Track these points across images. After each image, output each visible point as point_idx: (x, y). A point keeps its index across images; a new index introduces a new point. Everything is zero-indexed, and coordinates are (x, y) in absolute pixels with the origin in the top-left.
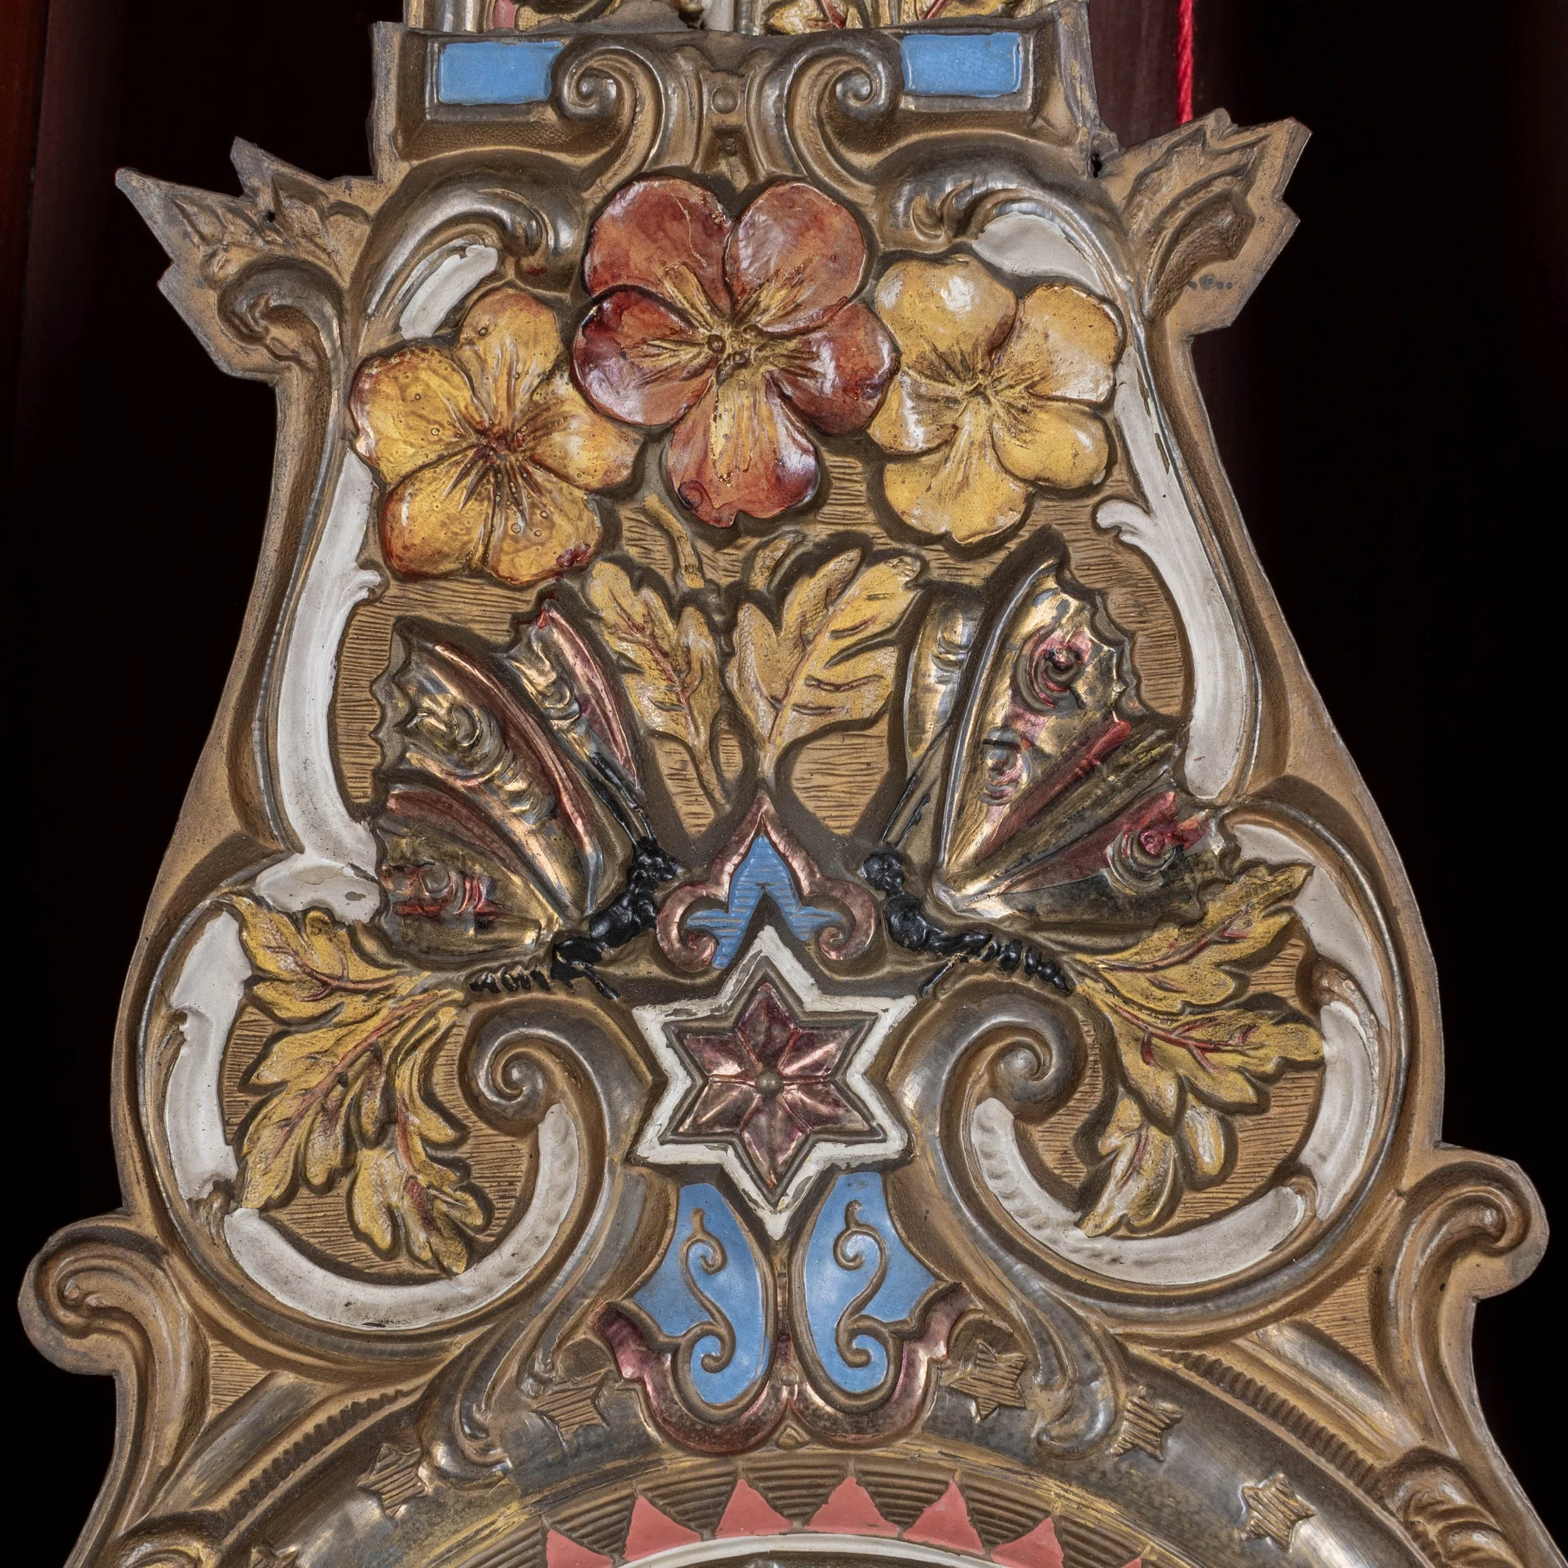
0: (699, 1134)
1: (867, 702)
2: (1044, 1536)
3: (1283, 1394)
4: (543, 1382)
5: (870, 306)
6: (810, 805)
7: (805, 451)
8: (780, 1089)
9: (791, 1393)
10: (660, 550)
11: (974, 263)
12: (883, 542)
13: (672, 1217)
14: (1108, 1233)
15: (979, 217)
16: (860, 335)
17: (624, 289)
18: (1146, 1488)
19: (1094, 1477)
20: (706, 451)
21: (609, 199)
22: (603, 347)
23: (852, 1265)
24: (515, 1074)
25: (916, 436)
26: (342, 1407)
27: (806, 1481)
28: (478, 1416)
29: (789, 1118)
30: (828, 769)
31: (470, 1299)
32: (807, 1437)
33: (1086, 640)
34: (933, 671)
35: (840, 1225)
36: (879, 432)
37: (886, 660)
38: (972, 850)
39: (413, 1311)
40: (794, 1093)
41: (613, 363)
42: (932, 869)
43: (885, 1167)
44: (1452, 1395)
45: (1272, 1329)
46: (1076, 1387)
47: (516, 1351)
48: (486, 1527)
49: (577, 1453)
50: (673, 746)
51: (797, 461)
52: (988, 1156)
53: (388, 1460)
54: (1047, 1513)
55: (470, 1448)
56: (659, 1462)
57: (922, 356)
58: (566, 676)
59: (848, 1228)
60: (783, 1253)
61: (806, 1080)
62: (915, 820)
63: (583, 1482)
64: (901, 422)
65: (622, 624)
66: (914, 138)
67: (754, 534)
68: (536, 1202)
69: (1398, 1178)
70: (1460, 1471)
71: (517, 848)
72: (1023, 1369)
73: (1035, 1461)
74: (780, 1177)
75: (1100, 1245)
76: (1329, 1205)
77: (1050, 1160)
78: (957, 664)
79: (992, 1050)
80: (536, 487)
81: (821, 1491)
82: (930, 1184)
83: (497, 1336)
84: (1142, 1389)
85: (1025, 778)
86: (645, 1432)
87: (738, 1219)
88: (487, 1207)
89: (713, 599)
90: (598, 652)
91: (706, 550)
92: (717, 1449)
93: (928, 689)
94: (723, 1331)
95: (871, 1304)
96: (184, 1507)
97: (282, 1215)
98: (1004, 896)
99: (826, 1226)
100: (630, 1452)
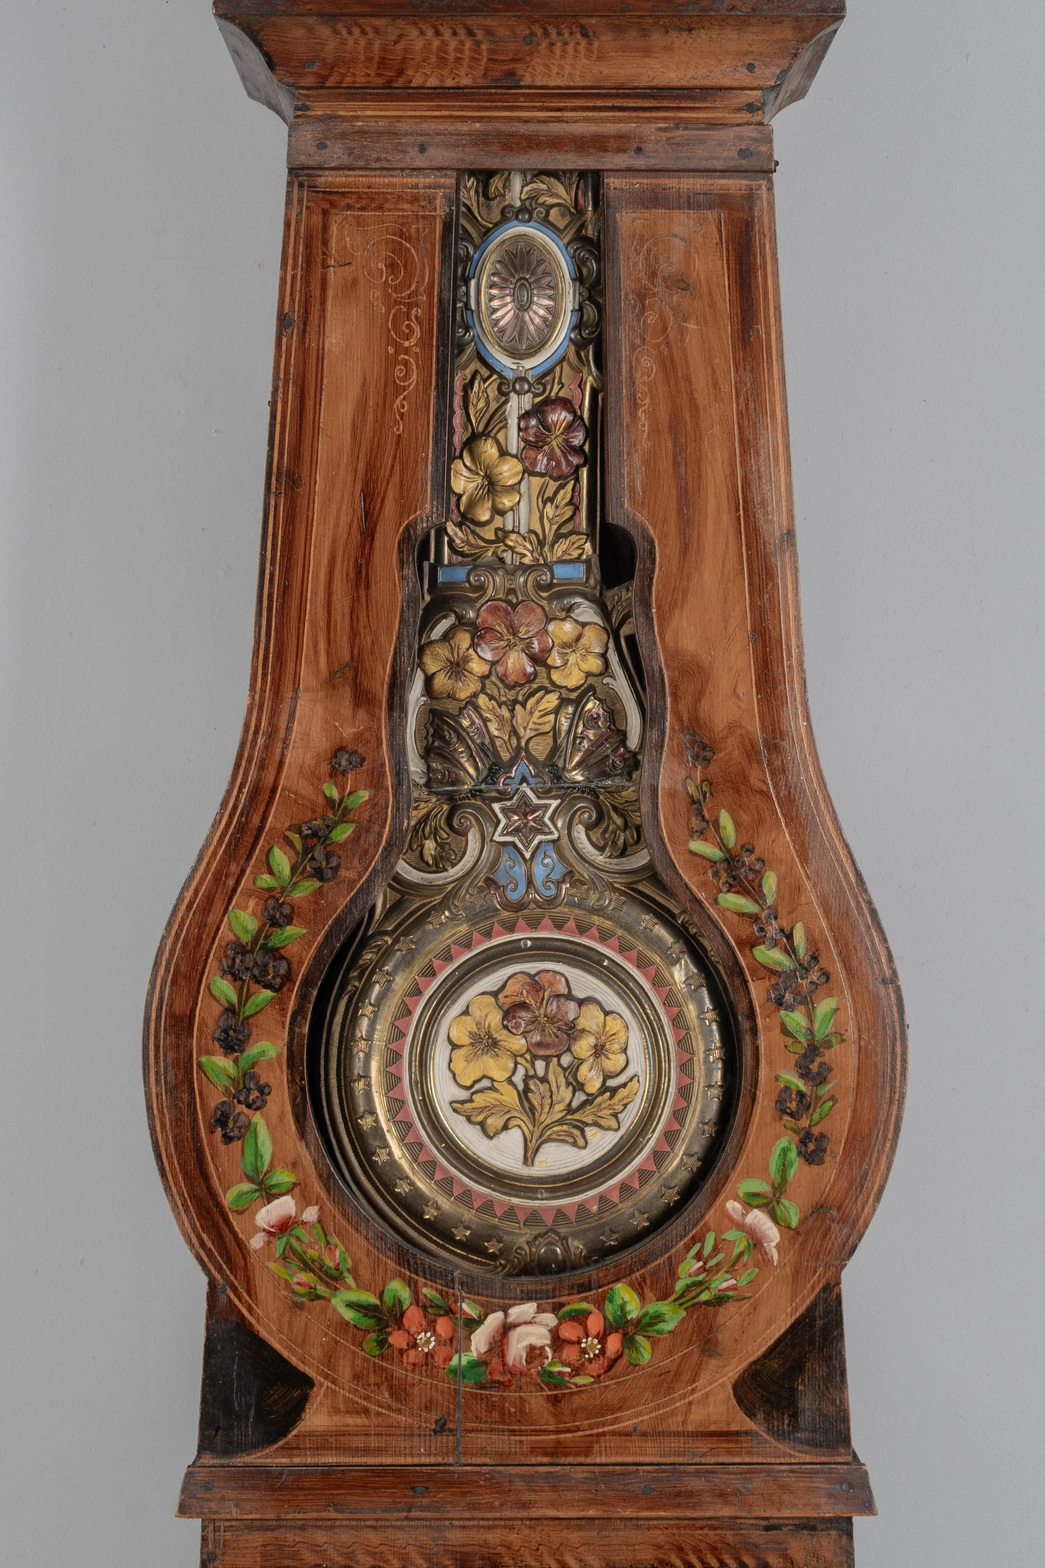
0: (508, 834)
1: (548, 728)
2: (594, 931)
4: (472, 895)
5: (546, 631)
6: (534, 753)
7: (531, 666)
8: (528, 823)
9: (532, 896)
10: (495, 691)
11: (572, 620)
12: (551, 688)
13: (502, 854)
14: (609, 857)
15: (573, 608)
16: (545, 638)
17: (486, 628)
18: (619, 917)
19: (606, 915)
20: (507, 667)
21: (482, 606)
22: (481, 642)
23: (546, 866)
24: (462, 821)
25: (558, 662)
26: (421, 903)
27: (536, 918)
28: (456, 904)
29: (530, 829)
30: (538, 744)
31: (453, 876)
32: (536, 907)
33: (601, 712)
34: (563, 719)
35: (543, 856)
36: (549, 661)
37: (552, 717)
39: (439, 879)
40: (532, 823)
41: (484, 645)
42: (564, 768)
43: (554, 841)
46: (602, 893)
47: (464, 888)
48: (458, 930)
49: (480, 912)
50: (500, 739)
51: (530, 670)
52: (579, 839)
53: (434, 915)
54: (595, 924)
55: (454, 911)
56: (500, 914)
57: (560, 643)
58: (473, 723)
59: (545, 856)
60: (529, 863)
61: (534, 820)
64: (555, 659)
65: (487, 709)
66: (557, 589)
67: (519, 687)
68: (468, 852)
71: (462, 765)
72: (588, 890)
73: (592, 912)
74: (528, 844)
75: (607, 860)
77: (594, 840)
79: (579, 812)
80: (465, 676)
81: (539, 921)
82: (565, 845)
83: (460, 884)
84: (617, 894)
86: (497, 907)
87: (518, 855)
88: (456, 855)
89: (509, 703)
90: (481, 716)
91: (507, 691)
92: (514, 910)
94: (515, 882)
95: (551, 875)
96: (383, 929)
99: (540, 856)
100: (493, 911)
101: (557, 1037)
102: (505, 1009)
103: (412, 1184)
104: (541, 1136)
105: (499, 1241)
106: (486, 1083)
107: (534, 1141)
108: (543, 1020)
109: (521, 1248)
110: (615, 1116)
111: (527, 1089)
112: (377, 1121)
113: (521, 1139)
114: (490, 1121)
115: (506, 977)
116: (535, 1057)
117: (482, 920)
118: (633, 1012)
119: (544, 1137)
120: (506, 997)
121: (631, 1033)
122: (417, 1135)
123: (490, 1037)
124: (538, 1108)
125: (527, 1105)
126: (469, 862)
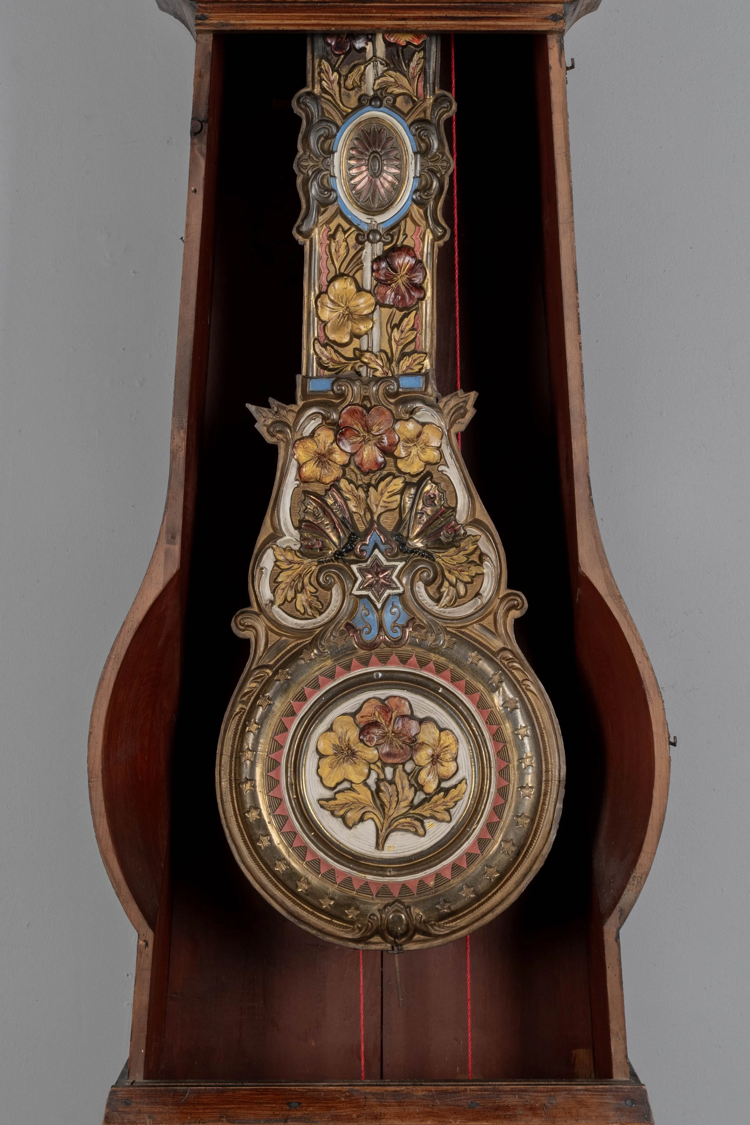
0: (364, 589)
1: (395, 505)
2: (432, 665)
3: (477, 637)
4: (335, 637)
5: (394, 429)
6: (384, 525)
7: (382, 457)
8: (379, 580)
9: (383, 638)
10: (354, 476)
11: (414, 421)
12: (397, 474)
13: (358, 606)
14: (443, 607)
15: (415, 412)
16: (392, 435)
17: (346, 427)
18: (451, 654)
19: (441, 653)
20: (363, 457)
21: (343, 409)
22: (343, 438)
23: (394, 614)
24: (328, 578)
25: (403, 454)
26: (295, 644)
27: (385, 655)
28: (322, 644)
29: (381, 585)
30: (387, 518)
31: (320, 622)
32: (386, 646)
33: (437, 493)
34: (407, 499)
35: (391, 606)
36: (396, 453)
37: (398, 497)
38: (415, 533)
39: (309, 624)
40: (382, 581)
41: (344, 441)
42: (408, 537)
43: (400, 595)
44: (510, 637)
45: (475, 625)
46: (437, 636)
47: (329, 631)
48: (324, 665)
49: (342, 650)
50: (356, 514)
52: (419, 593)
53: (305, 652)
54: (432, 660)
55: (321, 649)
57: (404, 439)
58: (336, 501)
59: (393, 607)
60: (380, 611)
61: (384, 578)
62: (404, 528)
64: (400, 451)
65: (347, 491)
66: (402, 396)
67: (372, 473)
68: (332, 603)
69: (499, 595)
70: (511, 651)
72: (427, 633)
73: (429, 650)
74: (380, 597)
75: (441, 609)
76: (485, 601)
77: (431, 593)
78: (412, 498)
79: (420, 572)
80: (330, 465)
81: (388, 657)
82: (408, 598)
83: (325, 629)
84: (449, 636)
85: (425, 519)
86: (355, 646)
87: (372, 605)
88: (322, 605)
89: (364, 486)
90: (342, 496)
91: (362, 476)
92: (369, 649)
93: (407, 503)
94: (369, 627)
95: (398, 621)
96: (265, 663)
97: (282, 607)
98: (422, 543)
99: (389, 606)
100: (352, 650)
101: (402, 748)
102: (361, 726)
103: (288, 864)
104: (389, 826)
105: (357, 909)
106: (346, 785)
107: (384, 831)
108: (391, 735)
109: (373, 915)
110: (448, 810)
111: (378, 790)
112: (260, 814)
113: (374, 829)
114: (349, 815)
115: (362, 702)
116: (385, 764)
117: (343, 657)
118: (461, 728)
119: (393, 827)
120: (362, 717)
121: (460, 746)
122: (292, 825)
123: (350, 748)
124: (387, 804)
125: (378, 802)
126: (333, 611)
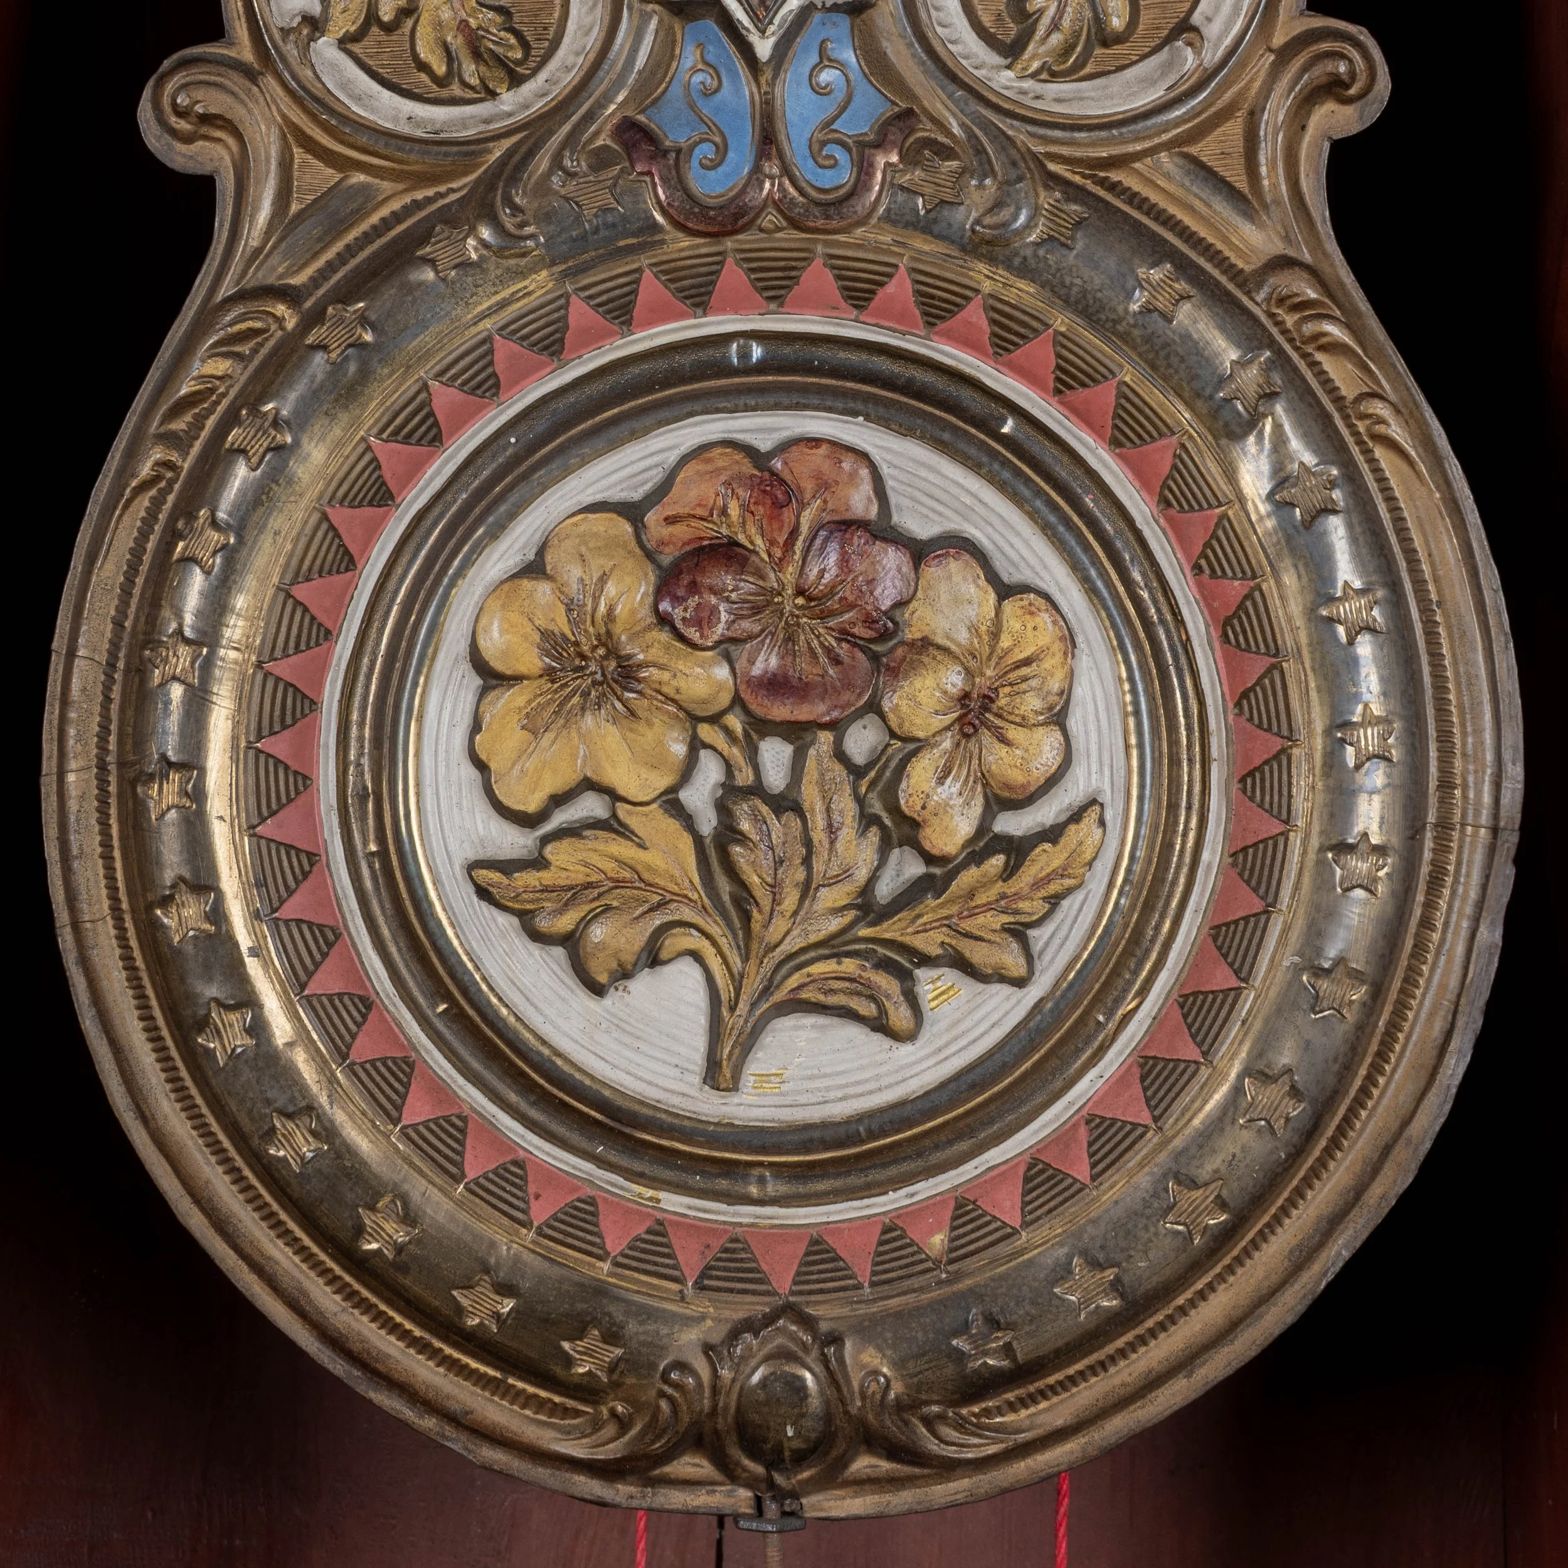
2: (975, 315)
3: (1172, 210)
4: (571, 175)
9: (773, 185)
13: (677, 52)
14: (1033, 76)
18: (1059, 270)
19: (1017, 261)
23: (824, 89)
26: (403, 203)
27: (782, 264)
28: (517, 200)
31: (510, 115)
32: (784, 224)
35: (814, 58)
39: (464, 123)
43: (853, 11)
44: (1308, 215)
45: (1164, 156)
46: (1006, 188)
47: (547, 151)
48: (520, 290)
49: (596, 231)
52: (938, 9)
53: (441, 237)
54: (977, 291)
55: (509, 223)
56: (663, 242)
59: (821, 62)
60: (768, 74)
63: (603, 255)
68: (566, 40)
69: (1270, 36)
70: (1313, 272)
72: (961, 174)
73: (969, 248)
74: (768, 10)
75: (1028, 84)
76: (1212, 55)
77: (987, 20)
81: (793, 273)
82: (889, 24)
83: (533, 140)
84: (1058, 195)
86: (652, 216)
87: (732, 49)
88: (525, 46)
92: (710, 229)
94: (718, 139)
95: (839, 121)
96: (271, 280)
97: (356, 48)
99: (803, 60)
100: (639, 232)
101: (836, 661)
102: (666, 560)
103: (327, 1132)
104: (766, 992)
105: (612, 1337)
106: (591, 806)
107: (743, 1007)
108: (791, 603)
109: (681, 1366)
110: (1018, 932)
111: (728, 833)
112: (217, 914)
113: (699, 997)
114: (598, 933)
115: (673, 457)
116: (761, 727)
117: (601, 260)
118: (1091, 591)
119: (779, 996)
120: (670, 520)
121: (1083, 662)
122: (355, 970)
123: (613, 652)
124: (763, 896)
125: (724, 886)
126: (568, 69)
